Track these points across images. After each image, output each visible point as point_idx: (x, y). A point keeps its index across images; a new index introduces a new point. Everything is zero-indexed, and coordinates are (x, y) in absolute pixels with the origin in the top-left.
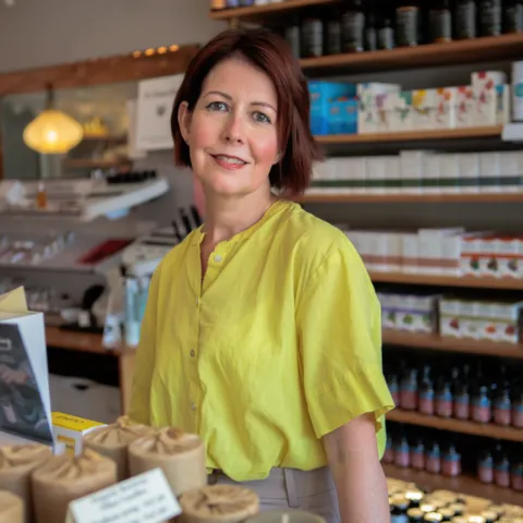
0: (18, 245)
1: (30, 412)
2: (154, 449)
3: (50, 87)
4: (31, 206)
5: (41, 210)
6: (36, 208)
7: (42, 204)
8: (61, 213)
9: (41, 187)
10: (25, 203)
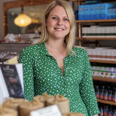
0: (12, 53)
1: (18, 91)
2: (54, 101)
3: (22, 6)
4: (17, 41)
5: (20, 42)
6: (18, 42)
7: (20, 41)
8: (25, 43)
9: (20, 35)
10: (15, 40)
